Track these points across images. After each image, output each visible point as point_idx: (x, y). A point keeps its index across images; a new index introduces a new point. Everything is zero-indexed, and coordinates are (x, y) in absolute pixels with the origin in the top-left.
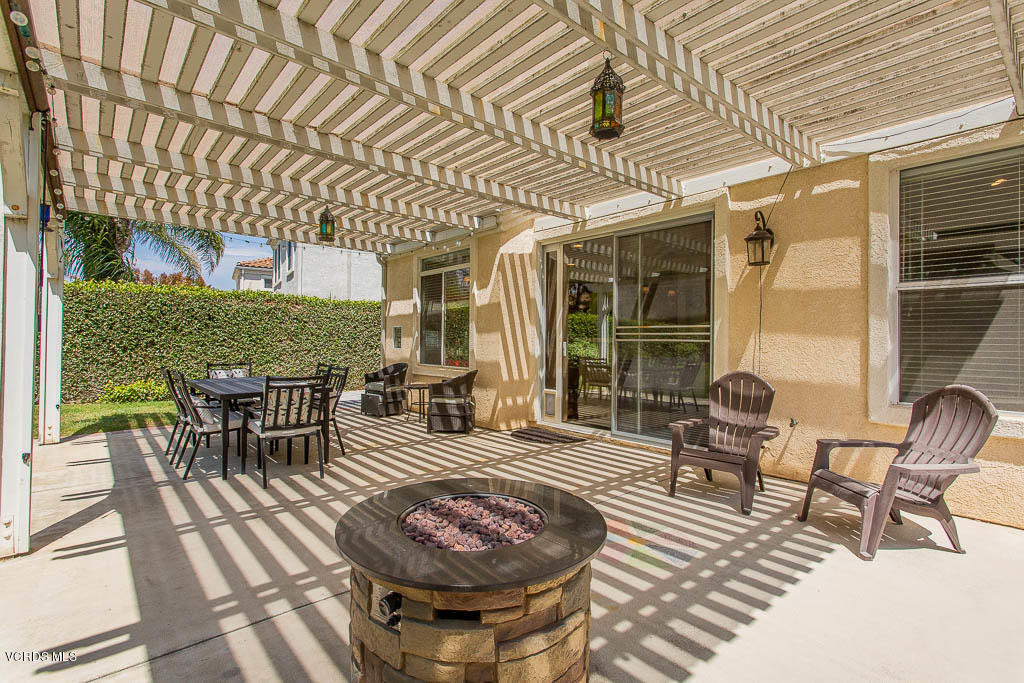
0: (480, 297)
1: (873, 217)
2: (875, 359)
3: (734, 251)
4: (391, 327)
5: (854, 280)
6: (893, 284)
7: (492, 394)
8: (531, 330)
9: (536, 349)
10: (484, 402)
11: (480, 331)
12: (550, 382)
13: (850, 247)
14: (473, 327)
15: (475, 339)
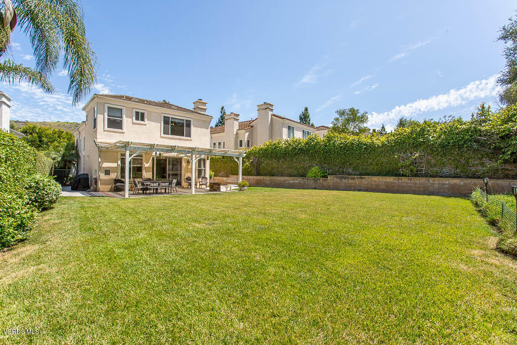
0: (146, 165)
4: (103, 171)
6: (198, 168)
11: (146, 171)
15: (145, 173)
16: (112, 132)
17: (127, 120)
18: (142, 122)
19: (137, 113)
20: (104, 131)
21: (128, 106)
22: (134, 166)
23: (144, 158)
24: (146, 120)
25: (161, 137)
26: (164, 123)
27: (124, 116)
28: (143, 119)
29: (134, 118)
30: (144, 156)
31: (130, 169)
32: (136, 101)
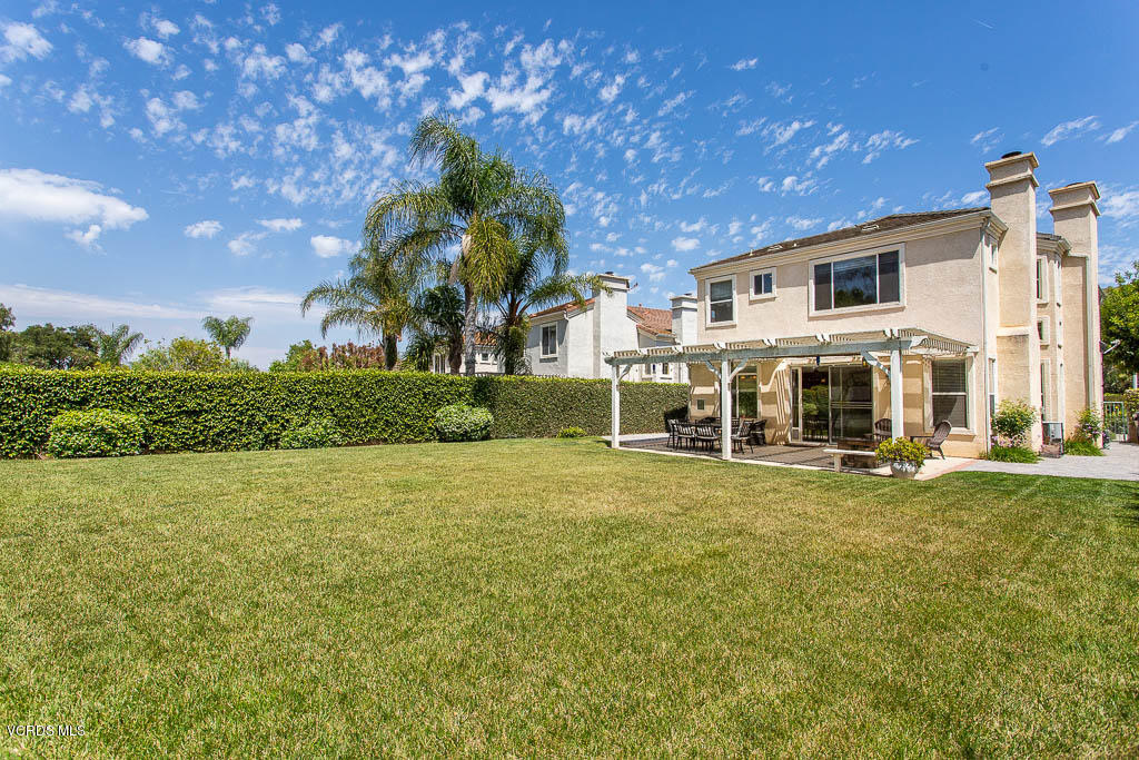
0: (764, 389)
1: (925, 374)
2: (926, 415)
3: (880, 378)
4: (695, 400)
5: (920, 392)
6: (931, 393)
7: (773, 431)
8: (786, 403)
9: (788, 410)
10: (769, 433)
11: (763, 403)
12: (796, 424)
13: (919, 381)
14: (759, 402)
15: (761, 407)
16: (717, 328)
17: (739, 300)
18: (768, 295)
19: (758, 279)
20: (707, 329)
21: (741, 269)
22: (742, 391)
23: (759, 373)
24: (774, 287)
25: (811, 319)
26: (816, 283)
27: (735, 292)
28: (769, 290)
29: (752, 290)
30: (759, 369)
31: (734, 397)
32: (778, 251)
